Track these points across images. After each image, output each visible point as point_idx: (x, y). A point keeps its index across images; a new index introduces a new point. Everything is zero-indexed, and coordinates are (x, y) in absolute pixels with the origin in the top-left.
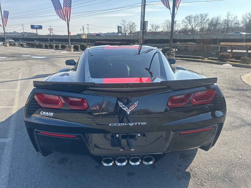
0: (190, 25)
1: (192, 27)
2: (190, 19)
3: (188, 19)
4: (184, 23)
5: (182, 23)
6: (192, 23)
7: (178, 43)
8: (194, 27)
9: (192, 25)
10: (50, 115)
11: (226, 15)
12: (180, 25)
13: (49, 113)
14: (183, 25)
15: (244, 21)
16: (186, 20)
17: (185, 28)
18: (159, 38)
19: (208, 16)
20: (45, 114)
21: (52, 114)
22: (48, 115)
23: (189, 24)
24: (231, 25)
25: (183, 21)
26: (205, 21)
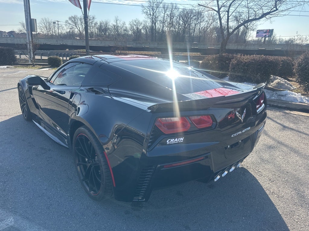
0: (76, 28)
1: (79, 30)
2: (75, 21)
3: (72, 21)
4: (68, 25)
5: (66, 25)
6: (79, 26)
7: (67, 50)
8: (82, 31)
9: (79, 29)
10: (179, 141)
11: (115, 20)
12: (63, 27)
13: (179, 139)
14: (67, 27)
15: (131, 28)
16: (70, 22)
17: (71, 31)
18: (43, 43)
19: (96, 18)
20: (173, 141)
21: (182, 140)
22: (177, 142)
23: (74, 27)
24: (121, 31)
25: (67, 22)
26: (93, 25)
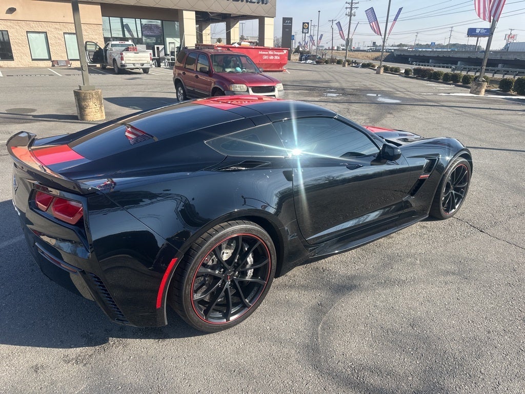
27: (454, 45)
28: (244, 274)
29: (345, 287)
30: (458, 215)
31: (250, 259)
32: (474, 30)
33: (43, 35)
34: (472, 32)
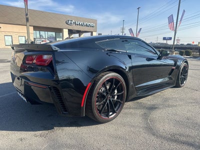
27: (159, 43)
28: (113, 97)
29: (152, 108)
30: (185, 86)
31: (116, 91)
32: (165, 38)
33: (10, 37)
34: (164, 39)
